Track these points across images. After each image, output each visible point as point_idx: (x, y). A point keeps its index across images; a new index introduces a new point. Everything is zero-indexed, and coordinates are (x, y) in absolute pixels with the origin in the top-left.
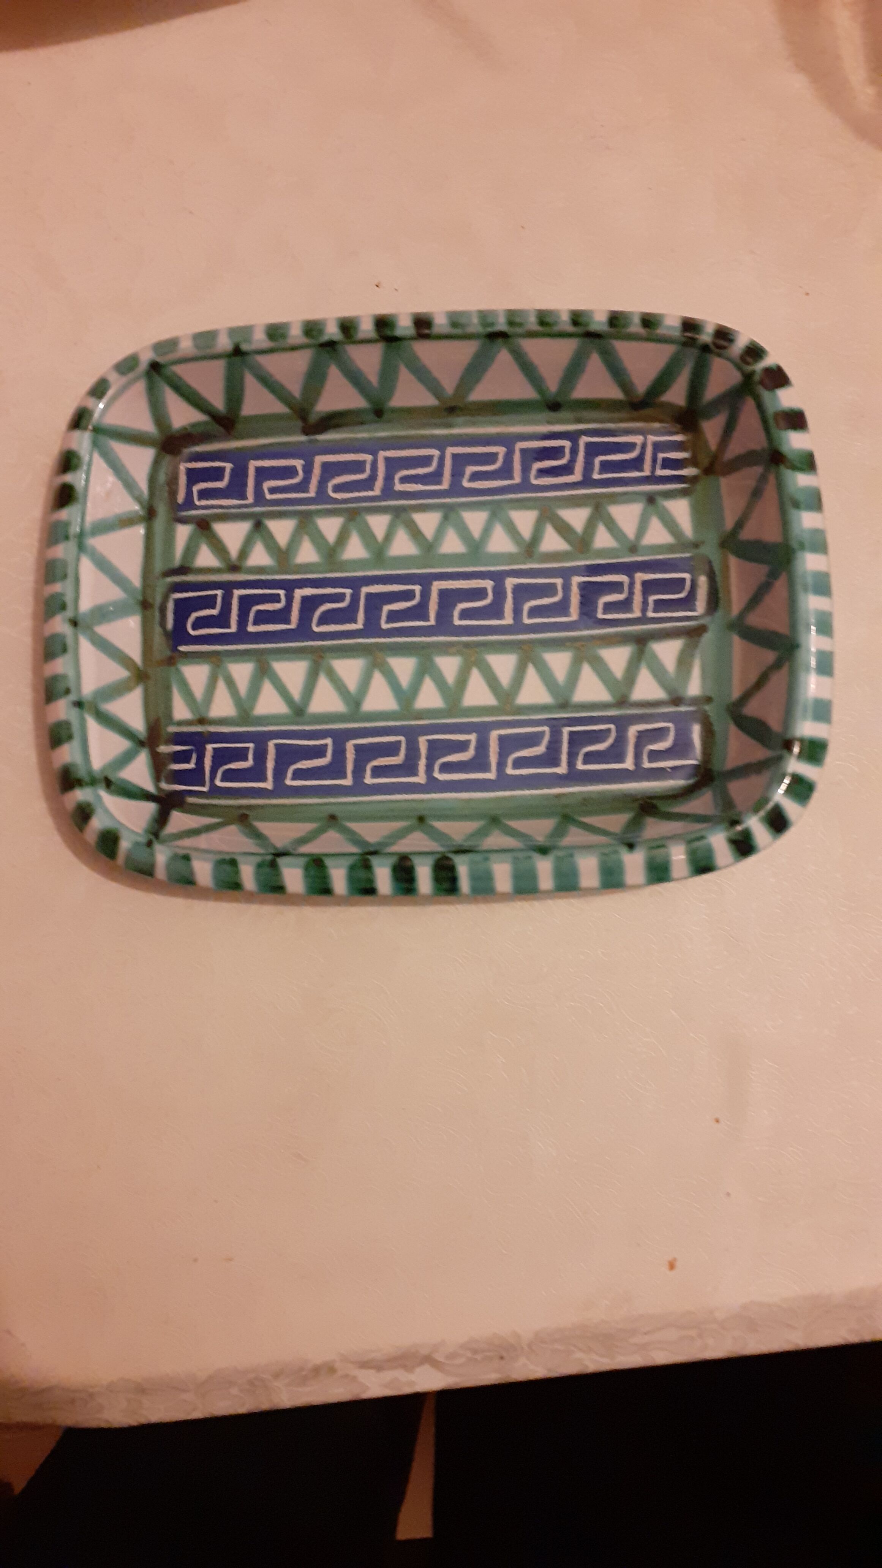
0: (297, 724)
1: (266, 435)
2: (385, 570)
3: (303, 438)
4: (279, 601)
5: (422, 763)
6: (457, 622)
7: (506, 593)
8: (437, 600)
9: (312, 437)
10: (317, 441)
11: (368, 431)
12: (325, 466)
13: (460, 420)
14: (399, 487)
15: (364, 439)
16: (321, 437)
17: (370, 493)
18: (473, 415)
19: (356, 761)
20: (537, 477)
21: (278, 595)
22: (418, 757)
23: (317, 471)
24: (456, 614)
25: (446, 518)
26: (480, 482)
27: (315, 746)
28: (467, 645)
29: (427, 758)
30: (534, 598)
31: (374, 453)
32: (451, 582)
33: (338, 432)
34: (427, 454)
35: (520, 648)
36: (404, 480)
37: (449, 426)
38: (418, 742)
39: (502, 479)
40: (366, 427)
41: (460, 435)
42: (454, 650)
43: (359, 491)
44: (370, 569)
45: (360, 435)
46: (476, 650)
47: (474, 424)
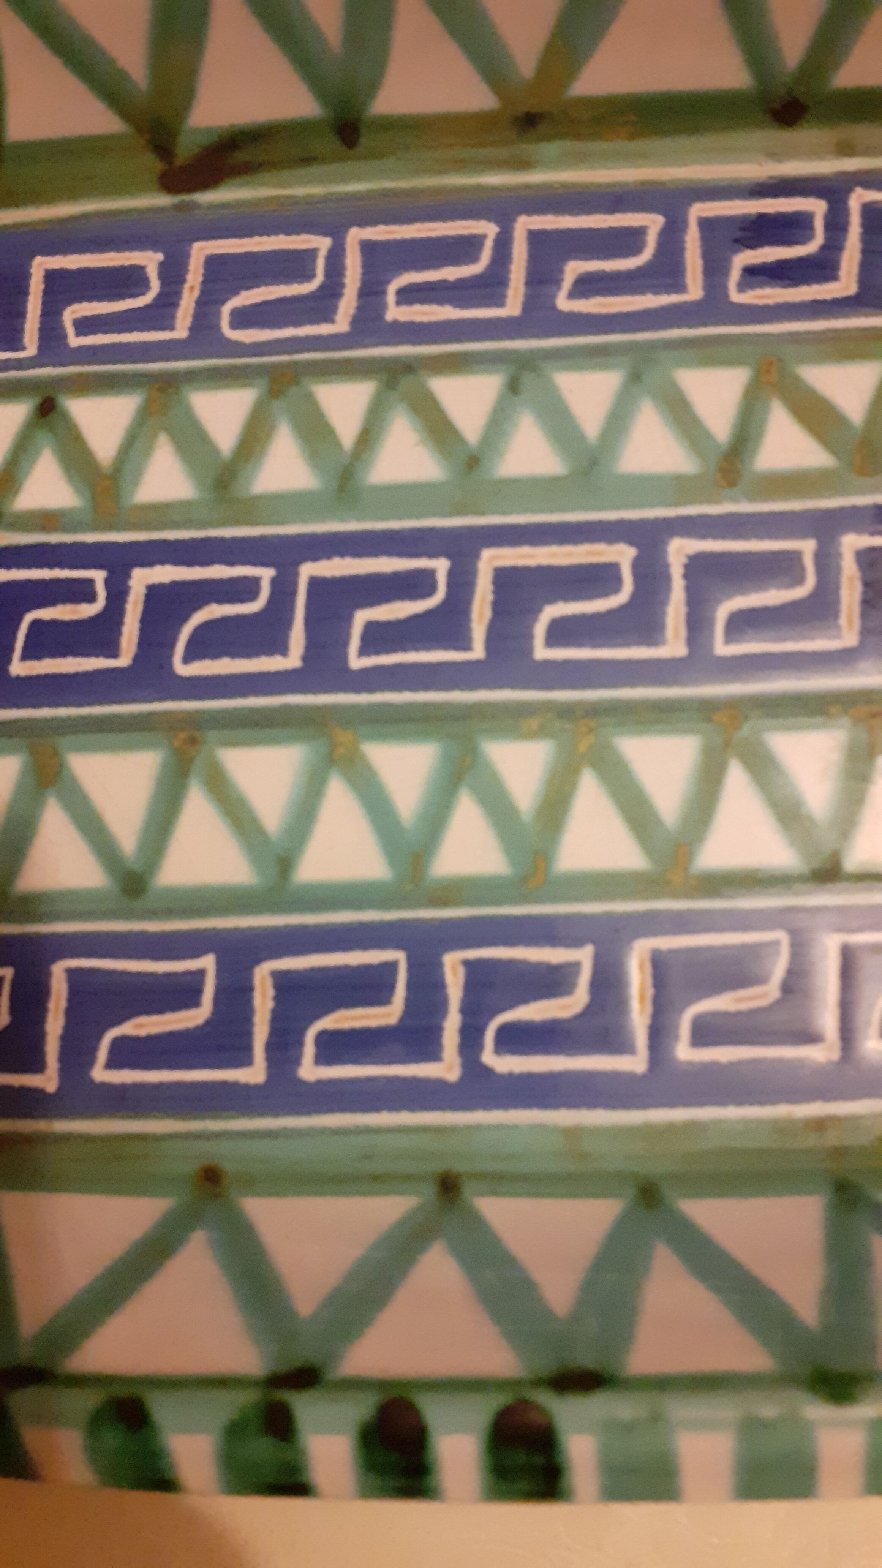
0: (128, 915)
1: (72, 195)
2: (360, 519)
3: (164, 200)
4: (91, 598)
5: (452, 1024)
6: (541, 652)
7: (667, 578)
8: (490, 597)
9: (186, 197)
10: (194, 206)
11: (322, 181)
12: (213, 263)
13: (552, 148)
14: (395, 312)
15: (309, 201)
16: (206, 197)
17: (324, 329)
18: (578, 137)
19: (277, 1017)
20: (742, 287)
21: (90, 582)
22: (440, 1008)
23: (194, 276)
24: (540, 630)
25: (513, 387)
26: (600, 300)
27: (169, 975)
28: (566, 711)
29: (465, 1011)
30: (743, 590)
31: (337, 234)
32: (526, 550)
33: (248, 183)
34: (465, 232)
35: (709, 720)
36: (408, 295)
37: (523, 164)
38: (440, 965)
39: (657, 290)
40: (314, 170)
41: (547, 187)
42: (534, 723)
43: (297, 324)
44: (321, 517)
45: (300, 191)
46: (593, 724)
47: (580, 160)
